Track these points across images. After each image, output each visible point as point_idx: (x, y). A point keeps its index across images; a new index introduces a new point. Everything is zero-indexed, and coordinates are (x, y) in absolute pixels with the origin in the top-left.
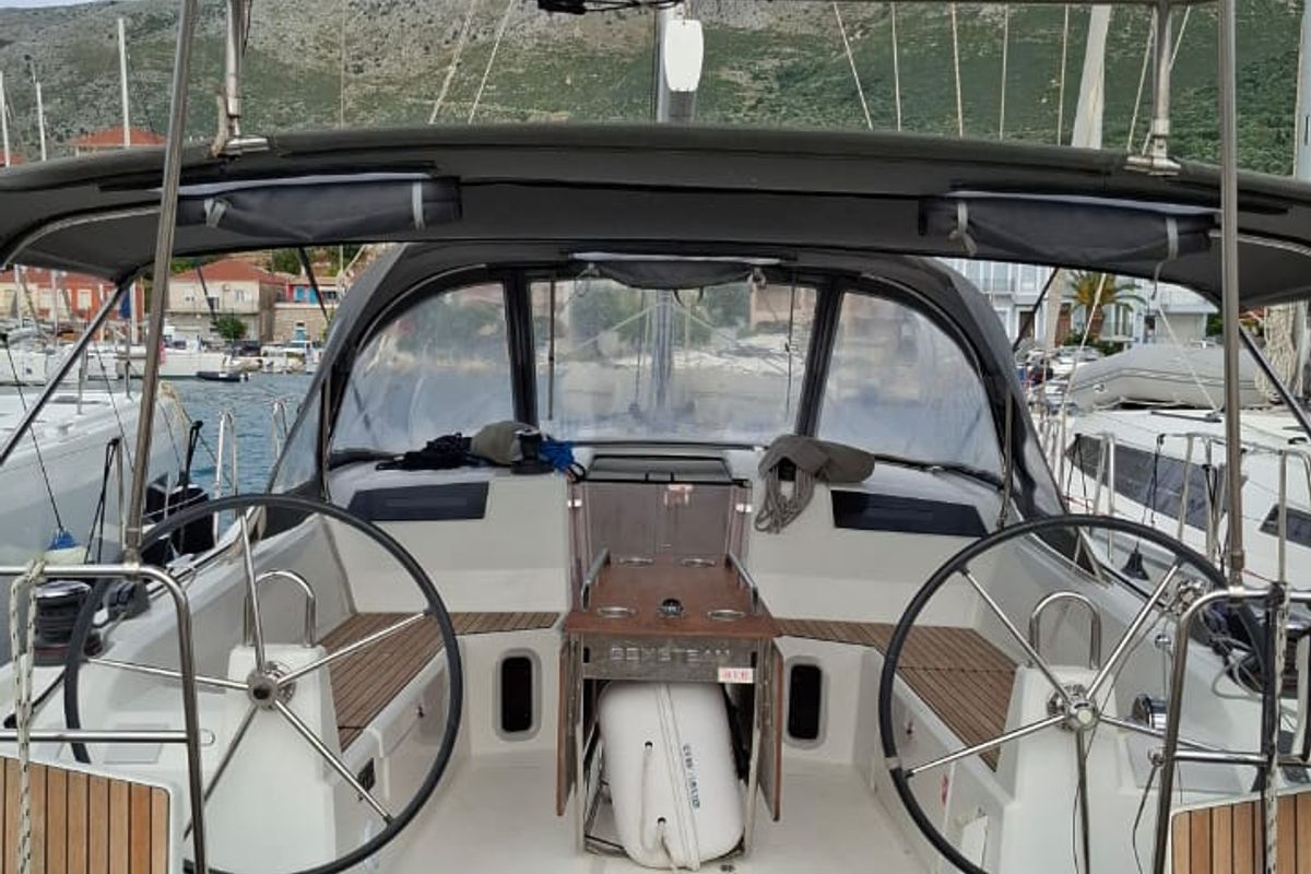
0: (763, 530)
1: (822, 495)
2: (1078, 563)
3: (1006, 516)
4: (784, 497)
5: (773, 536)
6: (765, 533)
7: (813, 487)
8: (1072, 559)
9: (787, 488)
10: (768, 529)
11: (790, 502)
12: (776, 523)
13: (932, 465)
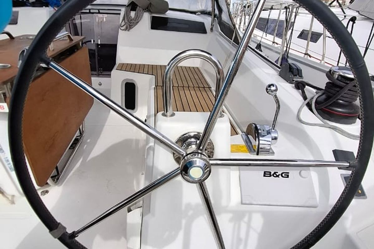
0: (123, 30)
1: (146, 18)
2: (233, 41)
3: (213, 25)
4: (131, 17)
5: (127, 32)
6: (124, 31)
7: (143, 14)
8: (231, 40)
9: (133, 14)
10: (125, 30)
11: (133, 19)
12: (127, 28)
13: (197, 13)
